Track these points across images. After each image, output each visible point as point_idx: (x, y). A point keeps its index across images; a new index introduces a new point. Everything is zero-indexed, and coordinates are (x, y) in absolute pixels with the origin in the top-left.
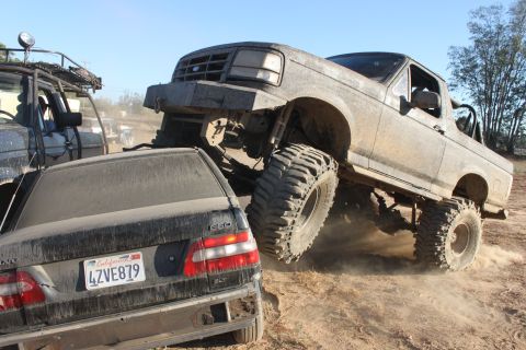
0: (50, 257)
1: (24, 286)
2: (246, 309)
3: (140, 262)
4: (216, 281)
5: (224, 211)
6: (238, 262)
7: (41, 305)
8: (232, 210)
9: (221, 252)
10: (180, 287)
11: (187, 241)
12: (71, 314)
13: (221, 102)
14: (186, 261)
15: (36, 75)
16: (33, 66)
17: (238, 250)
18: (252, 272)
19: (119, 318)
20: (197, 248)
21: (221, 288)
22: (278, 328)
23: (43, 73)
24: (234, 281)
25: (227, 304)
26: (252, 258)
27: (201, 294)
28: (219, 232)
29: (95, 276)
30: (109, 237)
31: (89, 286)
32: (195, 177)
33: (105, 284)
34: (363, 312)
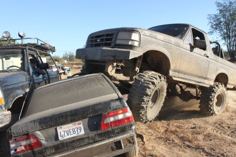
0: (42, 127)
1: (32, 141)
2: (130, 142)
3: (81, 126)
4: (116, 131)
5: (116, 100)
6: (125, 122)
7: (41, 148)
8: (120, 99)
9: (116, 118)
10: (100, 135)
11: (101, 115)
12: (54, 151)
13: (114, 57)
14: (102, 123)
15: (27, 49)
16: (26, 45)
17: (124, 116)
18: (131, 126)
19: (74, 151)
20: (106, 117)
21: (118, 134)
22: (145, 149)
23: (30, 48)
24: (123, 130)
25: (121, 141)
26: (131, 119)
27: (110, 137)
28: (115, 109)
29: (63, 133)
30: (67, 116)
31: (60, 138)
32: (101, 86)
33: (67, 137)
34: (182, 139)
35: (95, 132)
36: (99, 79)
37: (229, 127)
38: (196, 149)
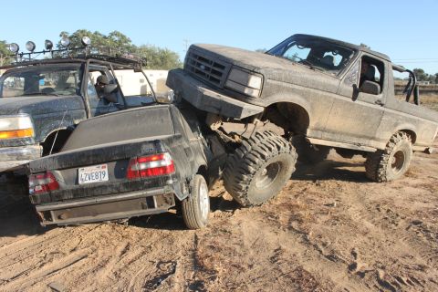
1: (50, 180)
3: (106, 170)
4: (146, 183)
6: (159, 171)
7: (58, 191)
9: (149, 166)
10: (126, 185)
14: (128, 169)
15: (88, 63)
16: (88, 57)
19: (95, 200)
20: (134, 162)
23: (96, 61)
25: (154, 197)
28: (146, 154)
29: (84, 177)
30: (88, 157)
31: (80, 182)
32: (160, 122)
34: (293, 218)
35: (120, 180)
37: (388, 211)
38: (298, 232)
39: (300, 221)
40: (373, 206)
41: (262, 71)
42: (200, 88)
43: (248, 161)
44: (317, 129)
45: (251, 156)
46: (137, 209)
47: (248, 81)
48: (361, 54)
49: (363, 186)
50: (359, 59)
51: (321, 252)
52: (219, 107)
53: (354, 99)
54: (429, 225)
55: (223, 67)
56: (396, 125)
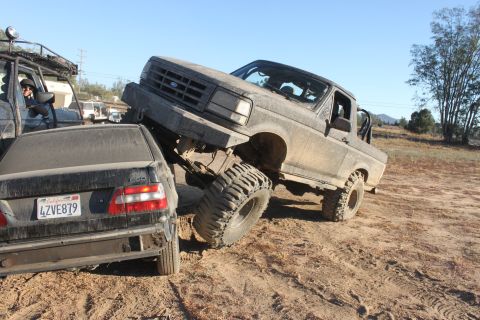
0: (12, 193)
2: (155, 243)
3: (78, 202)
4: (133, 219)
5: (142, 169)
6: (149, 205)
7: (4, 229)
8: (148, 169)
9: (137, 199)
10: (106, 222)
11: (109, 189)
12: (25, 236)
14: (111, 202)
15: (17, 61)
16: (16, 54)
17: (150, 198)
18: (160, 215)
19: (60, 241)
20: (119, 193)
21: (136, 224)
23: (25, 60)
24: (145, 221)
25: (141, 237)
27: (121, 228)
28: (136, 184)
29: (45, 210)
30: (55, 184)
31: (40, 217)
32: (133, 145)
33: (52, 216)
34: (270, 260)
35: (98, 215)
36: (132, 134)
37: (361, 251)
38: (285, 276)
39: (280, 263)
40: (344, 246)
41: (250, 96)
42: (176, 108)
43: (230, 196)
44: (290, 164)
45: (232, 190)
46: (116, 252)
47: (236, 106)
48: (334, 89)
49: (323, 226)
50: (332, 94)
51: (321, 296)
52: (201, 132)
53: (326, 134)
54: (404, 264)
55: (203, 88)
56: (355, 164)
